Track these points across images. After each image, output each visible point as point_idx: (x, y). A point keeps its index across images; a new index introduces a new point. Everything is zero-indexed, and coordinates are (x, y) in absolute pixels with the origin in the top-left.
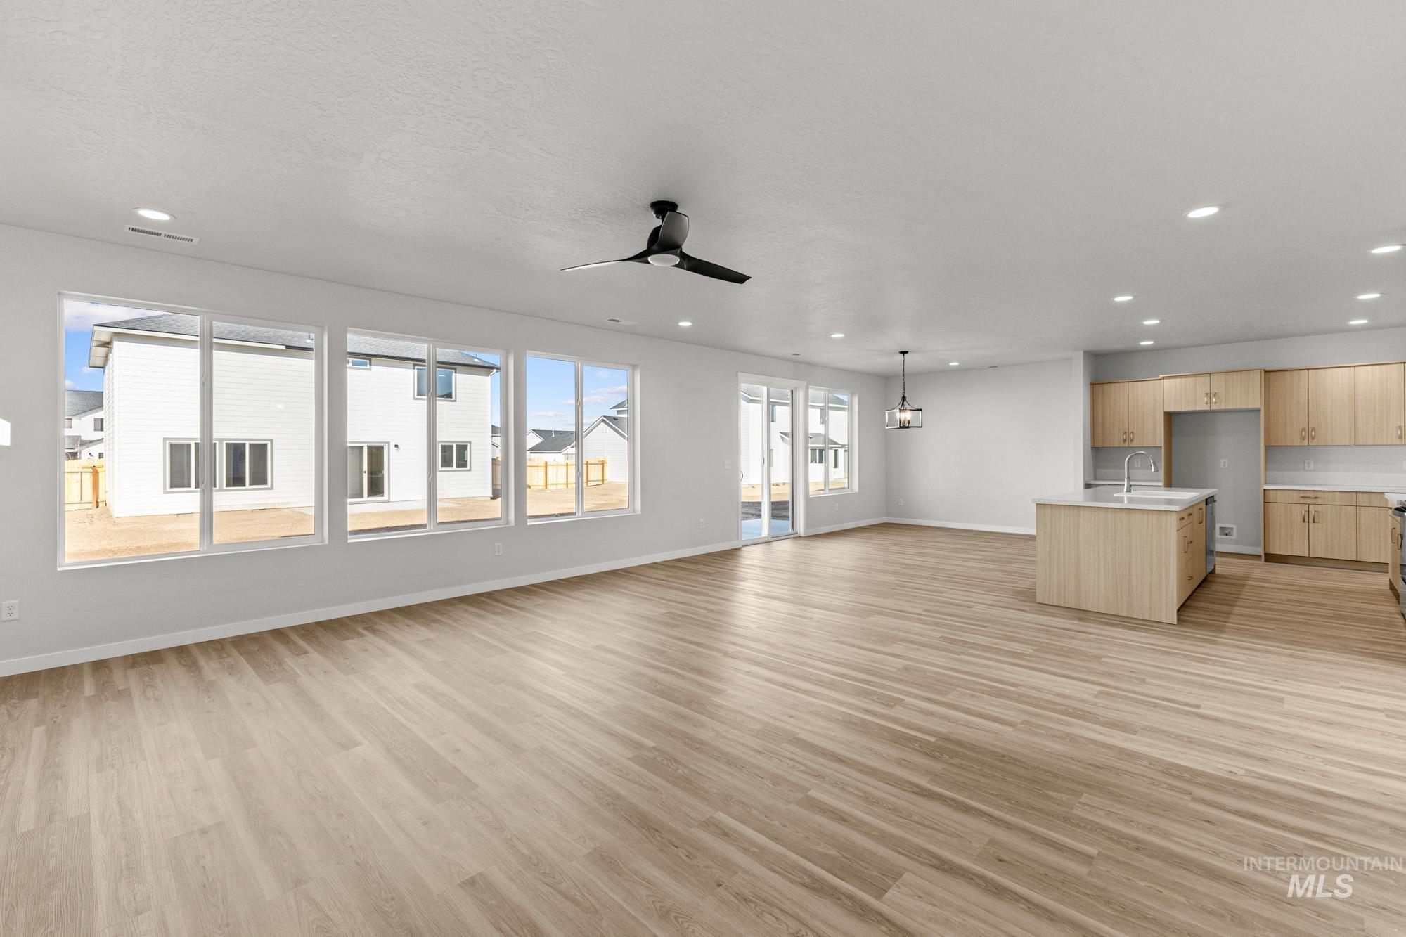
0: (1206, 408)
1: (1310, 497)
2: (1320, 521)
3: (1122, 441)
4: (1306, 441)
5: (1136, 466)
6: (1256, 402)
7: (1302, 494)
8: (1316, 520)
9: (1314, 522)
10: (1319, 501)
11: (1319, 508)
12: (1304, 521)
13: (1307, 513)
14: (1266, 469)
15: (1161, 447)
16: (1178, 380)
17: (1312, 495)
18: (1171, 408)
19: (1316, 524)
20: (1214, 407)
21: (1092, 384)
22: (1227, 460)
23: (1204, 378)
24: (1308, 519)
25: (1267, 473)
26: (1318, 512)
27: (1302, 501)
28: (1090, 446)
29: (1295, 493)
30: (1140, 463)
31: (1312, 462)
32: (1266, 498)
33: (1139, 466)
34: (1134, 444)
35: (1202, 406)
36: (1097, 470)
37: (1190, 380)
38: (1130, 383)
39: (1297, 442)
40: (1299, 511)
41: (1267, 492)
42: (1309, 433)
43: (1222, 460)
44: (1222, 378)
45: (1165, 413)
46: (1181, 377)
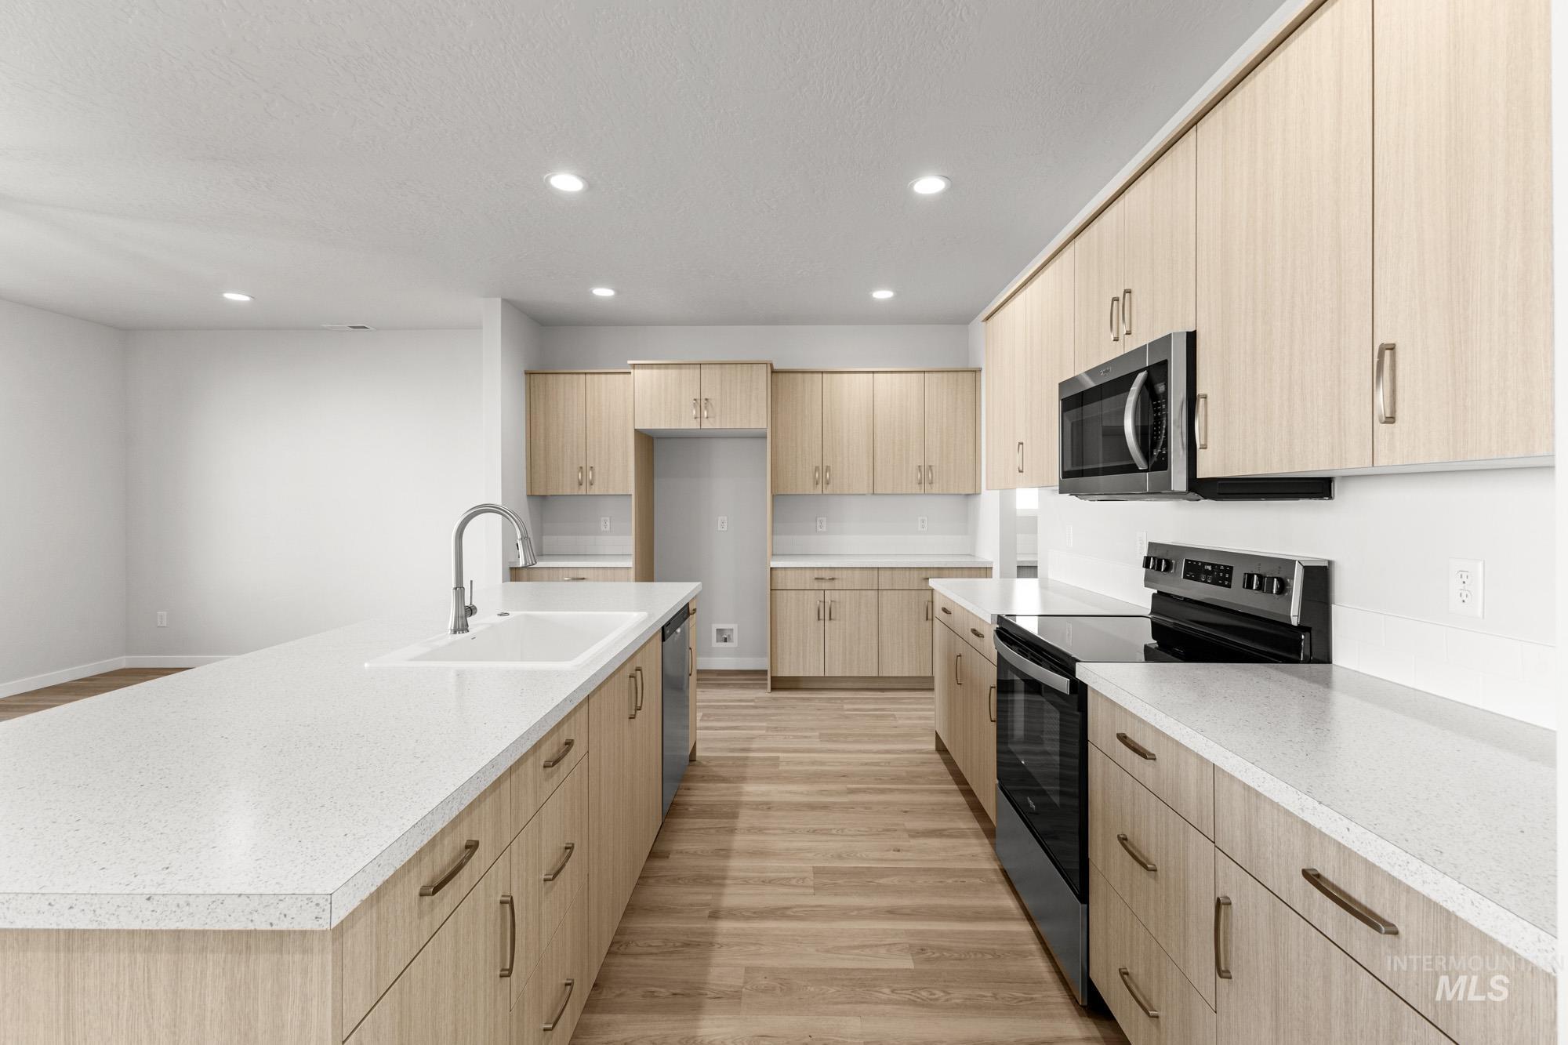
0: (693, 425)
1: (826, 578)
2: (838, 618)
3: (576, 484)
4: (820, 486)
5: (603, 528)
6: (758, 420)
7: (816, 574)
8: (832, 617)
9: (830, 619)
10: (837, 585)
11: (836, 595)
12: (819, 619)
13: (822, 604)
14: (773, 533)
15: (631, 495)
16: (655, 372)
17: (827, 575)
18: (646, 424)
19: (832, 621)
20: (706, 425)
21: (529, 374)
22: (726, 518)
23: (691, 371)
24: (825, 614)
25: (775, 537)
26: (835, 602)
27: (816, 585)
28: (525, 494)
29: (808, 572)
30: (608, 524)
31: (824, 519)
32: (773, 584)
33: (608, 528)
34: (595, 490)
35: (688, 423)
36: (546, 539)
37: (672, 373)
38: (588, 376)
39: (809, 489)
40: (812, 600)
41: (774, 572)
42: (823, 475)
43: (720, 518)
44: (717, 370)
45: (639, 434)
46: (659, 366)
